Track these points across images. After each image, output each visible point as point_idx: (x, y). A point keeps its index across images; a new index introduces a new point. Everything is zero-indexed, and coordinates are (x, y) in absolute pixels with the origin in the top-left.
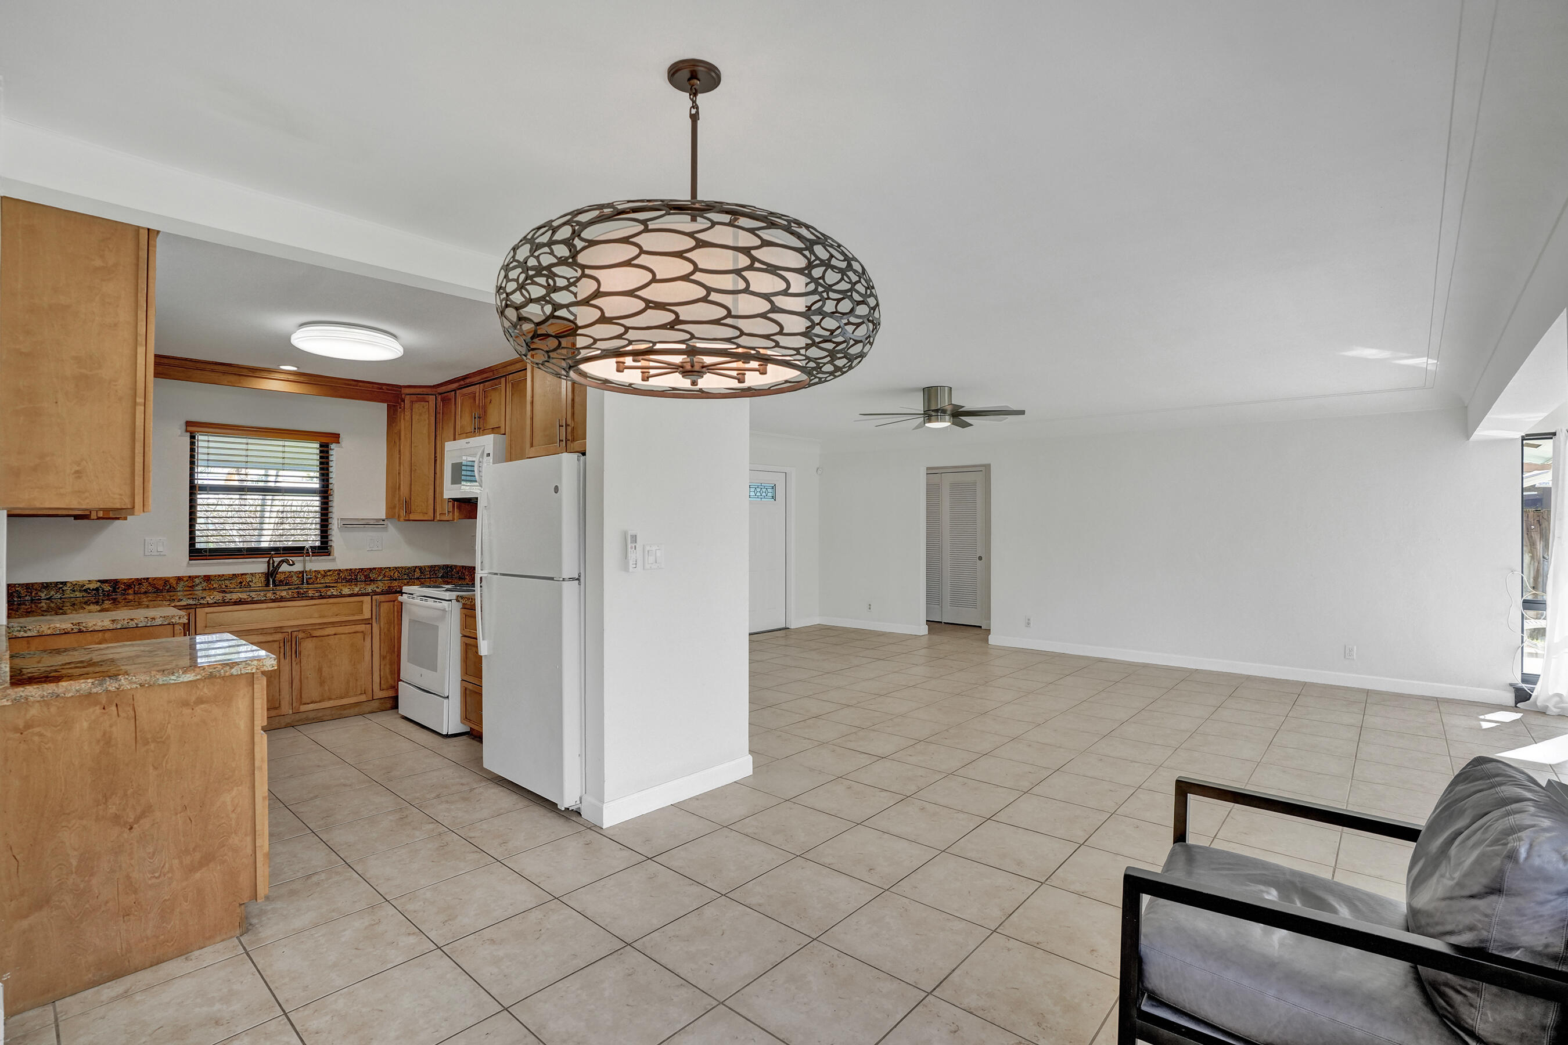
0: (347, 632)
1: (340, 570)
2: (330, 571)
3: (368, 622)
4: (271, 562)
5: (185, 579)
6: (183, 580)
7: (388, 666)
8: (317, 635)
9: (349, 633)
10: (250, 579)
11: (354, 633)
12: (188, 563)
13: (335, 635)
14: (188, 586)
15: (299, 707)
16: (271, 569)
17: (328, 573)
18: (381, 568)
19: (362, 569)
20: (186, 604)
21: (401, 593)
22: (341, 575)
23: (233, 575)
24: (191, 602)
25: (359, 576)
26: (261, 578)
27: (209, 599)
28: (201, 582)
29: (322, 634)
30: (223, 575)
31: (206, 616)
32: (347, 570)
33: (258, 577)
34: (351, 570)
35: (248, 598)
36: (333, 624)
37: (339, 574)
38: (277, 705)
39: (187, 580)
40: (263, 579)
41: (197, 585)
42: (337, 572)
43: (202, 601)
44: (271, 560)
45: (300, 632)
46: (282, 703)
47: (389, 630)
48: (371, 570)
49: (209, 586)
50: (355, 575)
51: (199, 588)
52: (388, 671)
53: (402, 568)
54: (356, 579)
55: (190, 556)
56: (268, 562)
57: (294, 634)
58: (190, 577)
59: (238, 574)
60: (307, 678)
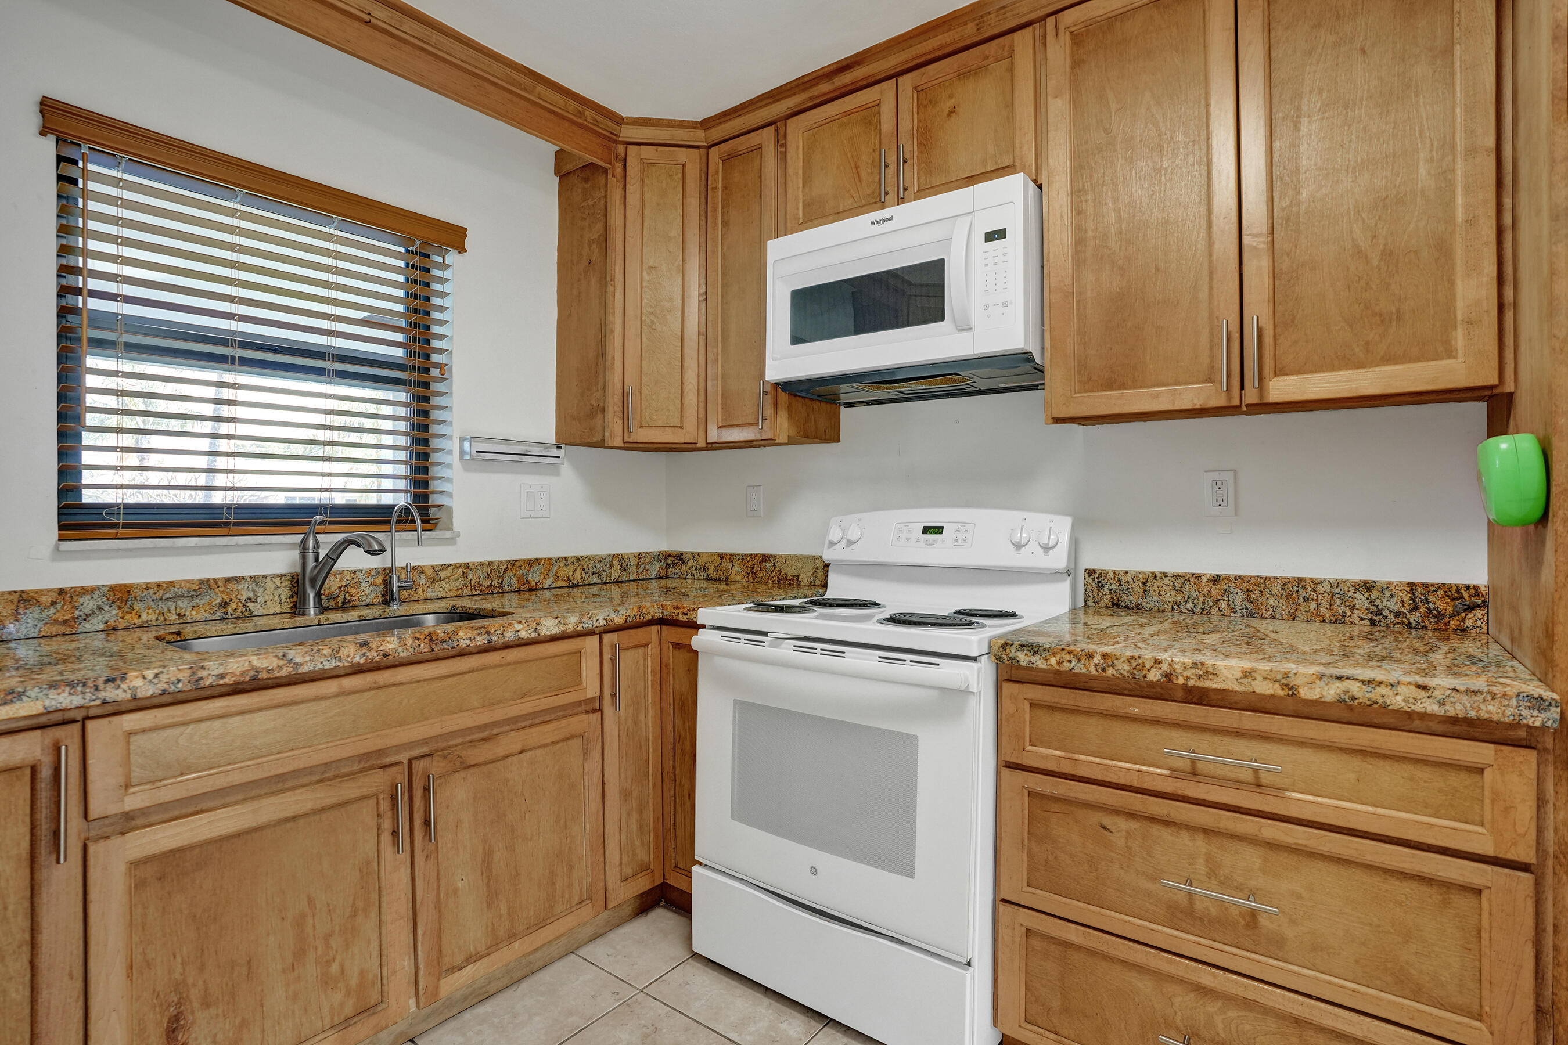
0: (549, 740)
1: (467, 565)
2: (446, 567)
3: (594, 707)
4: (311, 544)
5: (45, 599)
6: (38, 603)
7: (635, 816)
8: (481, 759)
9: (554, 743)
10: (251, 595)
11: (566, 739)
12: (57, 548)
13: (521, 752)
14: (56, 622)
15: (437, 987)
16: (311, 563)
17: (443, 574)
18: (550, 559)
19: (513, 563)
20: (41, 710)
21: (696, 627)
22: (470, 576)
23: (202, 582)
24: (64, 699)
25: (506, 580)
26: (280, 591)
27: (139, 682)
28: (100, 608)
29: (490, 756)
30: (172, 584)
31: (128, 742)
32: (482, 564)
33: (270, 586)
34: (491, 563)
35: (281, 668)
36: (517, 723)
37: (464, 575)
38: (375, 997)
39: (53, 603)
40: (285, 592)
41: (87, 618)
42: (460, 570)
43: (111, 693)
44: (311, 538)
45: (436, 758)
46: (391, 988)
47: (636, 722)
48: (531, 563)
49: (128, 617)
50: (499, 577)
51: (96, 623)
52: (634, 827)
53: (589, 558)
54: (501, 587)
55: (61, 527)
56: (303, 545)
57: (419, 766)
58: (62, 592)
59: (215, 581)
60: (456, 891)
